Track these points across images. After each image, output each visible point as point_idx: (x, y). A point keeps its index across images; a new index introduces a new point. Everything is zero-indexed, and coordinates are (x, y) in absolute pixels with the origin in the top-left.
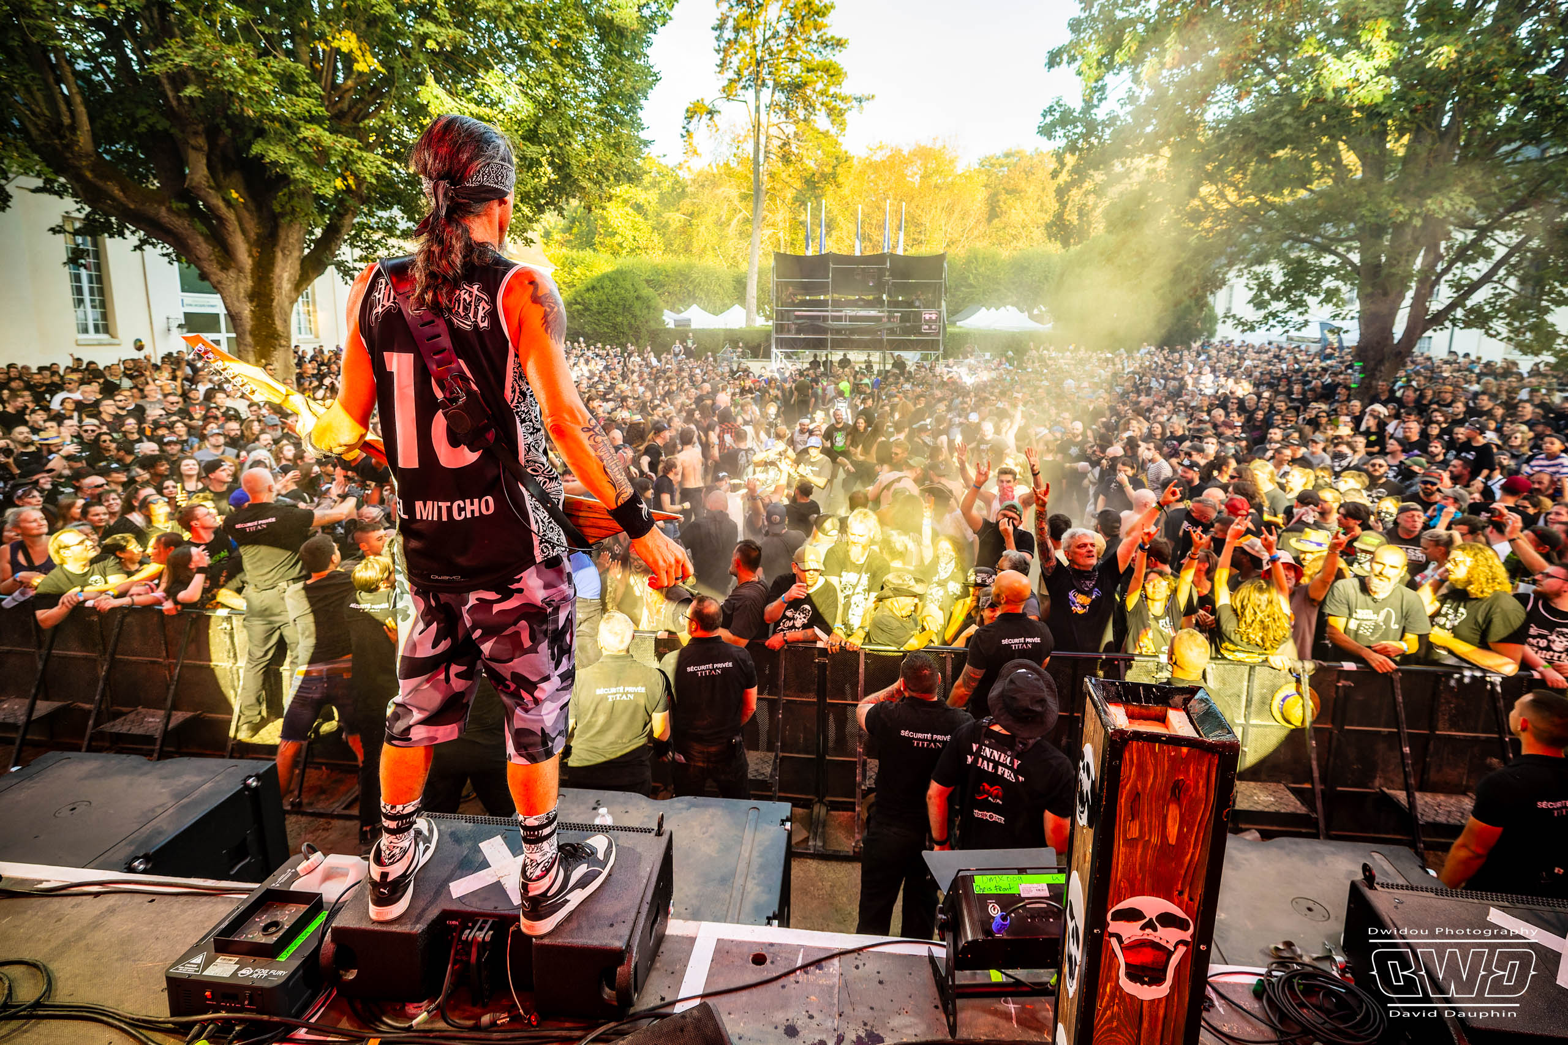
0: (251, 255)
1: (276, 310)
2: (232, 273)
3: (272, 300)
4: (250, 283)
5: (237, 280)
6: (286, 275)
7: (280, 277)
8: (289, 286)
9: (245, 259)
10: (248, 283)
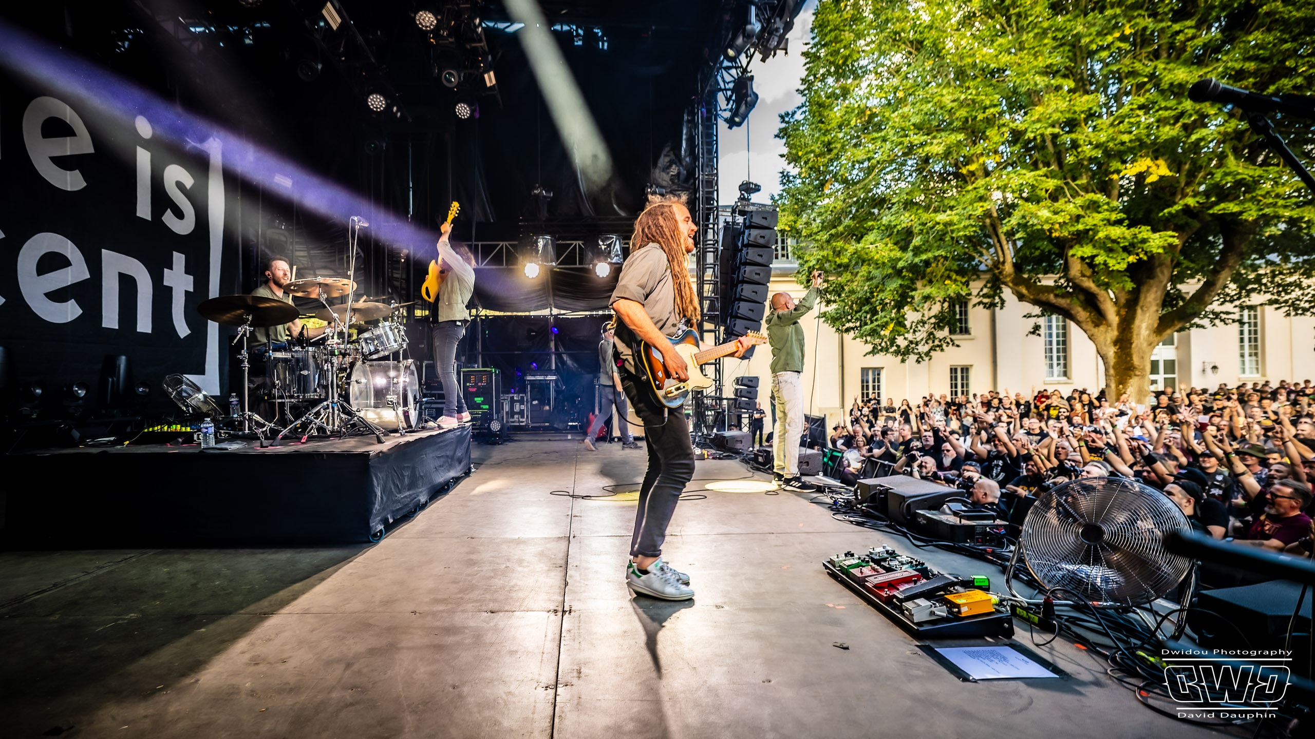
1: (1134, 351)
2: (1102, 328)
3: (1131, 344)
4: (1116, 333)
8: (1148, 332)
9: (1113, 318)
10: (1114, 333)
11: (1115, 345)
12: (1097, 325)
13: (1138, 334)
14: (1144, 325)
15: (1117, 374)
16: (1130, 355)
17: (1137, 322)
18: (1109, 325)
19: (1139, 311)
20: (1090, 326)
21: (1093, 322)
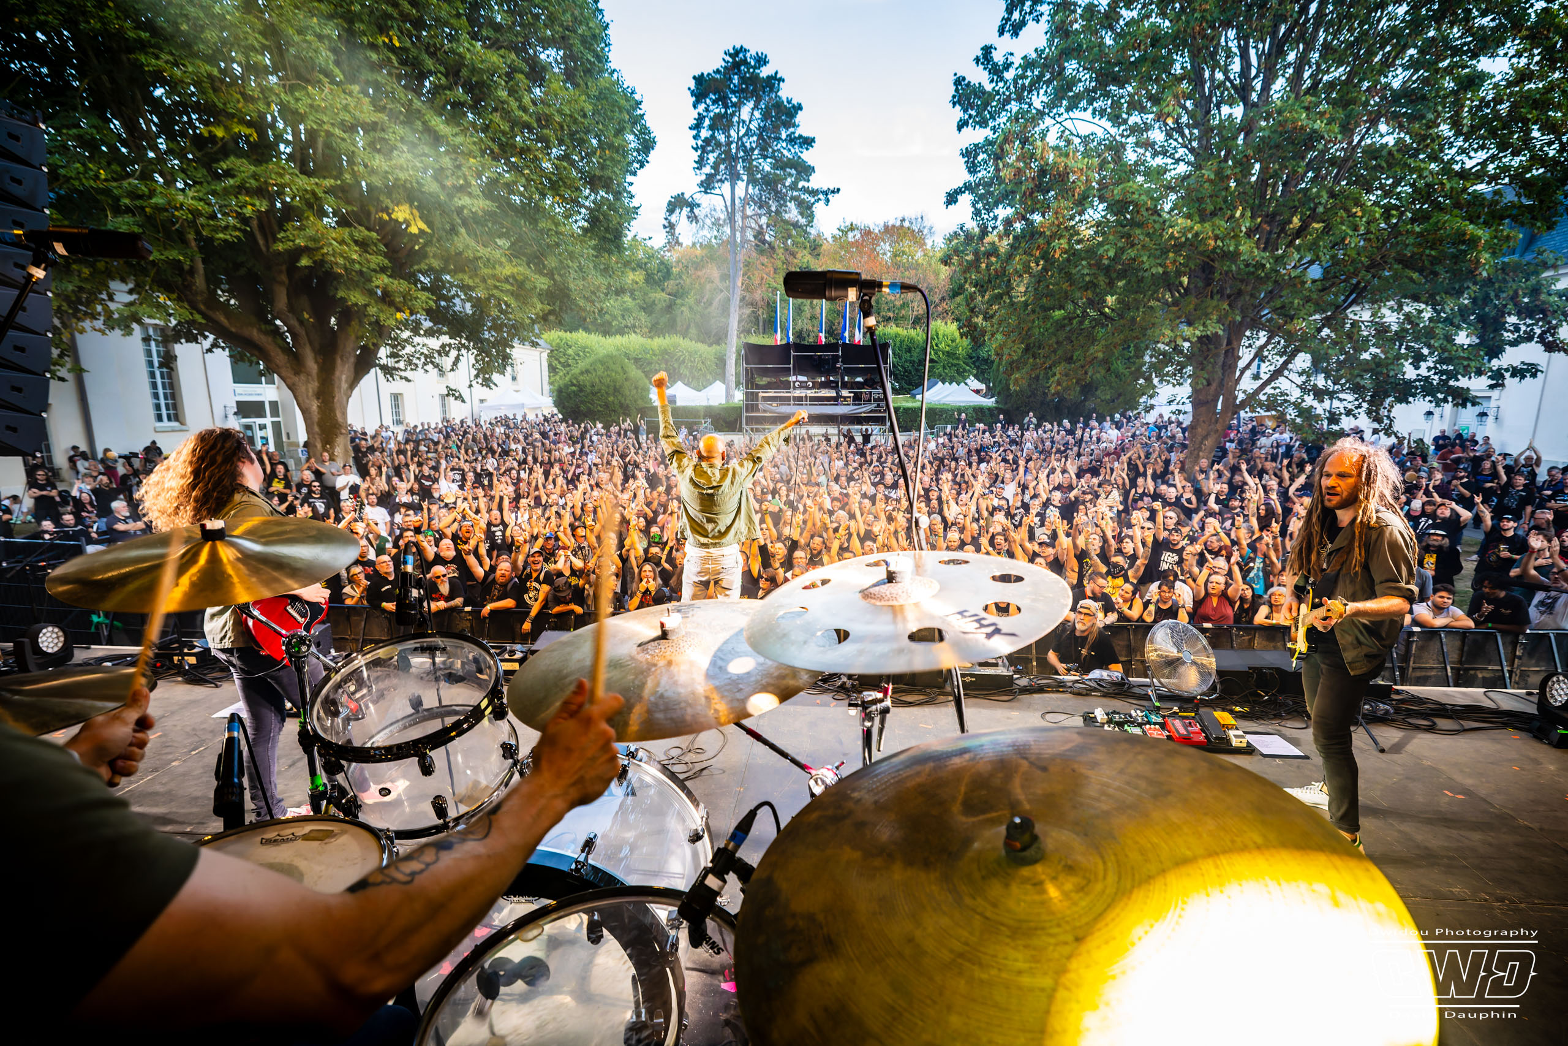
0: (316, 362)
1: (337, 405)
2: (303, 377)
3: (333, 397)
4: (316, 384)
5: (308, 382)
6: (344, 377)
7: (340, 379)
9: (312, 366)
10: (314, 385)
11: (317, 399)
12: (297, 373)
13: (339, 386)
15: (319, 430)
17: (337, 373)
18: (308, 374)
19: (339, 361)
20: (289, 373)
21: (293, 368)
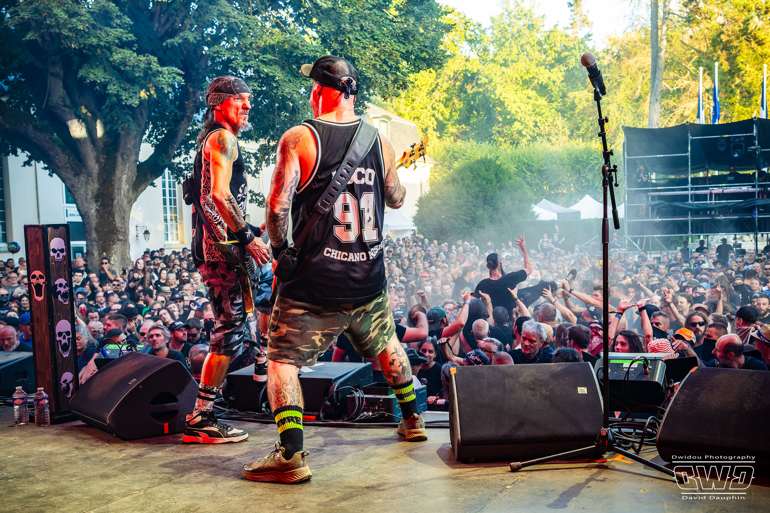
0: (98, 161)
3: (113, 200)
4: (96, 186)
5: (87, 183)
8: (127, 186)
9: (94, 166)
10: (94, 186)
11: (97, 201)
12: (77, 174)
13: (119, 189)
14: (124, 177)
15: (100, 239)
16: (111, 214)
17: (118, 173)
18: (89, 175)
19: (120, 159)
20: (69, 175)
21: (73, 169)
